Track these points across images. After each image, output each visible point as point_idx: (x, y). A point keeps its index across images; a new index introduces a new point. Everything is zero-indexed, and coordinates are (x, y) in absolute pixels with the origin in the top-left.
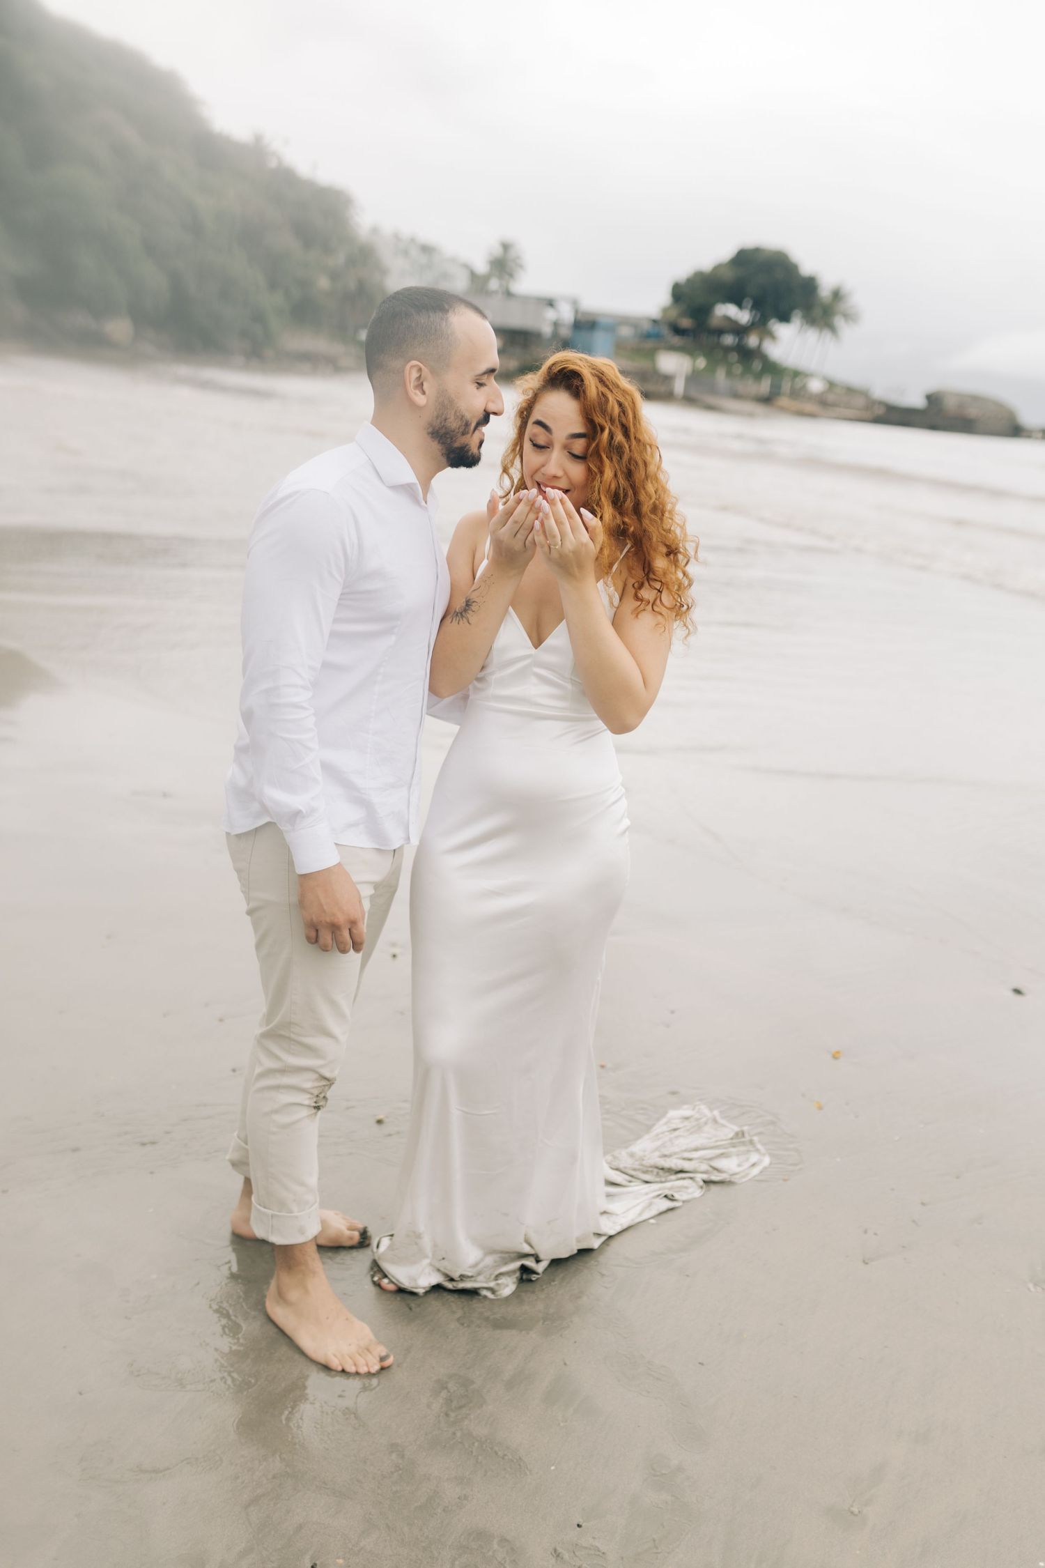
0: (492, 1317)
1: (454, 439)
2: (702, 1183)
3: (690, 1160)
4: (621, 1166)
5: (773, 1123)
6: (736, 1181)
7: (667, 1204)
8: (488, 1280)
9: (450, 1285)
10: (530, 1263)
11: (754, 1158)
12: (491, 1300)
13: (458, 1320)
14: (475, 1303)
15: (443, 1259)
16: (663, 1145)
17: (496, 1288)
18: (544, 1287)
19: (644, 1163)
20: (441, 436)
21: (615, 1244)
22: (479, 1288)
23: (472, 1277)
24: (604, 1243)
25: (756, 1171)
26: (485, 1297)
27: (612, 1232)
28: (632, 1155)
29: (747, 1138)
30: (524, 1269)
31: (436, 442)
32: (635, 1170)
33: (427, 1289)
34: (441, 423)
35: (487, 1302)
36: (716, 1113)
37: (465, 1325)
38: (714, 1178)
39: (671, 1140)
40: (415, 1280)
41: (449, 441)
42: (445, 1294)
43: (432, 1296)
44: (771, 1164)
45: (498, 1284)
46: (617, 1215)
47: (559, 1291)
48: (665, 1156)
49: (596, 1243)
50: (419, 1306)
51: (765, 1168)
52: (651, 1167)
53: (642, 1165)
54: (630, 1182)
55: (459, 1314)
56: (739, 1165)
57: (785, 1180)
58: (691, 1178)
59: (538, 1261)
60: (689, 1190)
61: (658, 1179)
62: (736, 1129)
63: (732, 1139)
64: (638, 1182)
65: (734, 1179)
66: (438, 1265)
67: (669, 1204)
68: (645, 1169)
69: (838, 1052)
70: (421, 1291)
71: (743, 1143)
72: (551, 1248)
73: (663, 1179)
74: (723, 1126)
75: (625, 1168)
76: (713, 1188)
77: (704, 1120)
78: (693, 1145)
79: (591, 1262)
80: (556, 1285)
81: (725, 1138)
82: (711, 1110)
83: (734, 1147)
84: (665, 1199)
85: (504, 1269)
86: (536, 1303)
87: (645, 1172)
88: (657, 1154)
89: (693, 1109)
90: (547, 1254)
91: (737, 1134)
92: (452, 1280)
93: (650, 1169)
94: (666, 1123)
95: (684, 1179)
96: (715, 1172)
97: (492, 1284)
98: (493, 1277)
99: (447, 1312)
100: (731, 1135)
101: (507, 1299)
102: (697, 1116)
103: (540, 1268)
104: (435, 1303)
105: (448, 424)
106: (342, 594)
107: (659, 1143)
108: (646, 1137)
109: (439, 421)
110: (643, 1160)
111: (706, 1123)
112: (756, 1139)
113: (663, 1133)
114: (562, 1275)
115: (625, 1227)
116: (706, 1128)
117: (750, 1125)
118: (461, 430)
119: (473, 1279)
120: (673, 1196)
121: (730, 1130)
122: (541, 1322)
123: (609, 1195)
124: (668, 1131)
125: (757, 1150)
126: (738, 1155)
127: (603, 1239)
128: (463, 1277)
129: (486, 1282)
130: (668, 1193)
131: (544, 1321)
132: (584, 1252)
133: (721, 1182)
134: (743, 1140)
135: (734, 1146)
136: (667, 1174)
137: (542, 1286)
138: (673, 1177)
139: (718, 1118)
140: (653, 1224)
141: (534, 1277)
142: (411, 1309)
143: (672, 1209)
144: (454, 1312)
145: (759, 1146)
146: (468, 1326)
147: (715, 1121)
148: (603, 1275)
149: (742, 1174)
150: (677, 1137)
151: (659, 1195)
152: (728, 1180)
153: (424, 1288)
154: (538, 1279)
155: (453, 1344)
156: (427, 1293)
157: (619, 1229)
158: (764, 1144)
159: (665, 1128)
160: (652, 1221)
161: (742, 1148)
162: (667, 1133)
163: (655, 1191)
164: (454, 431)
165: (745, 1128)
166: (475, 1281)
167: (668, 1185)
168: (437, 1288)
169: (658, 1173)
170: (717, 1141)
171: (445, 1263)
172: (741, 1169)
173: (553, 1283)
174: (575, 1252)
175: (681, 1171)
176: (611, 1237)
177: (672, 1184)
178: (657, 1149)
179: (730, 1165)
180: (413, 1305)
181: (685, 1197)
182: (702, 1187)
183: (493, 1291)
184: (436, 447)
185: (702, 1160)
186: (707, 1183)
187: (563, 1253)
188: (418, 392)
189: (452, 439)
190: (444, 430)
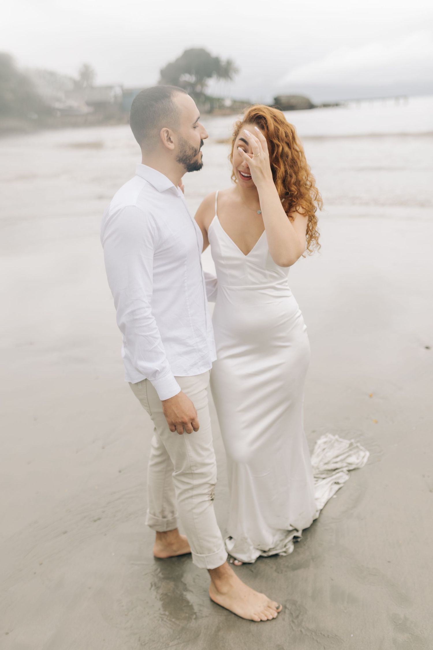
1: (191, 159)
2: (347, 472)
3: (336, 462)
6: (360, 467)
7: (337, 487)
8: (282, 548)
9: (265, 555)
10: (295, 534)
11: (362, 454)
12: (285, 556)
13: (276, 571)
14: (280, 561)
16: (323, 459)
20: (184, 160)
21: (323, 512)
22: (279, 553)
23: (273, 548)
25: (365, 460)
26: (282, 556)
27: (321, 507)
29: (355, 445)
30: (295, 538)
31: (181, 164)
32: (318, 474)
33: (256, 560)
34: (183, 154)
36: (337, 437)
38: (351, 468)
39: (325, 455)
40: (250, 557)
41: (188, 161)
42: (264, 559)
43: (259, 563)
44: (370, 455)
45: (286, 549)
46: (319, 498)
48: (326, 464)
49: (317, 516)
51: (369, 457)
53: (319, 471)
54: (317, 481)
55: (275, 568)
56: (358, 459)
58: (342, 471)
59: (298, 532)
60: (343, 477)
61: (328, 476)
62: (348, 442)
63: (349, 447)
64: (320, 480)
65: (358, 466)
66: (256, 547)
70: (253, 561)
71: (354, 448)
72: (303, 524)
73: (330, 475)
74: (341, 442)
76: (353, 473)
77: (333, 441)
78: (335, 455)
79: (319, 524)
81: (346, 448)
82: (334, 436)
84: (336, 484)
85: (287, 541)
87: (322, 474)
90: (301, 527)
91: (350, 445)
92: (264, 552)
93: (323, 472)
94: (319, 447)
95: (338, 473)
96: (350, 465)
97: (284, 550)
98: (284, 546)
99: (268, 568)
100: (348, 445)
102: (329, 440)
103: (299, 534)
104: (262, 566)
105: (187, 154)
107: (320, 458)
109: (182, 153)
110: (318, 469)
111: (334, 443)
112: (359, 444)
113: (319, 453)
115: (325, 503)
116: (336, 445)
117: (353, 439)
118: (193, 155)
119: (275, 549)
121: (346, 443)
124: (321, 451)
125: (361, 450)
126: (355, 454)
127: (319, 512)
128: (270, 550)
130: (337, 481)
133: (354, 469)
134: (353, 446)
135: (351, 450)
136: (331, 472)
138: (334, 473)
141: (299, 540)
142: (252, 571)
143: (340, 489)
144: (272, 568)
145: (361, 448)
146: (282, 573)
147: (338, 440)
149: (361, 463)
150: (326, 453)
151: (333, 483)
152: (356, 467)
154: (301, 540)
157: (323, 505)
158: (363, 446)
159: (319, 450)
160: (335, 497)
161: (355, 451)
162: (321, 453)
163: (330, 482)
164: (190, 156)
165: (353, 441)
166: (276, 550)
167: (334, 477)
168: (260, 558)
169: (327, 473)
170: (343, 450)
171: (260, 545)
172: (359, 461)
173: (308, 540)
175: (336, 469)
176: (321, 510)
177: (336, 476)
178: (321, 462)
179: (354, 460)
180: (253, 569)
181: (343, 481)
182: (347, 474)
183: (285, 552)
184: (181, 166)
185: (342, 461)
186: (349, 471)
187: (308, 525)
188: (169, 143)
189: (190, 160)
190: (185, 157)
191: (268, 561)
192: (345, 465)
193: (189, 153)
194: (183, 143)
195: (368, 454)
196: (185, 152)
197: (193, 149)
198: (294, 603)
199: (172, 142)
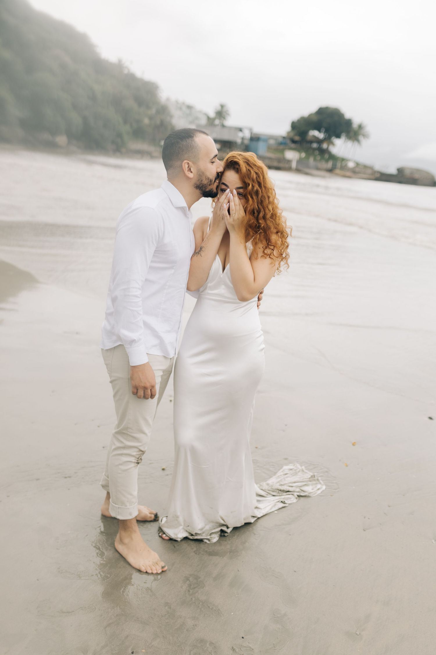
0: (208, 551)
2: (297, 496)
3: (292, 487)
4: (263, 489)
5: (327, 472)
6: (311, 496)
7: (282, 505)
8: (207, 535)
9: (191, 537)
10: (224, 528)
11: (319, 486)
12: (208, 544)
13: (194, 552)
14: (202, 545)
15: (188, 526)
16: (281, 481)
17: (210, 539)
18: (230, 539)
19: (273, 487)
20: (201, 188)
21: (260, 521)
22: (203, 539)
23: (200, 534)
24: (255, 521)
25: (319, 492)
26: (206, 542)
27: (259, 516)
28: (268, 484)
29: (316, 478)
30: (222, 531)
31: (198, 190)
32: (269, 490)
33: (182, 539)
35: (206, 545)
36: (303, 467)
37: (197, 554)
38: (302, 494)
39: (284, 478)
40: (176, 535)
43: (183, 542)
44: (326, 489)
45: (211, 537)
46: (261, 509)
47: (236, 541)
48: (282, 485)
49: (252, 520)
50: (178, 546)
51: (323, 491)
52: (276, 489)
53: (272, 488)
54: (267, 495)
55: (195, 549)
56: (313, 489)
57: (331, 496)
58: (292, 494)
59: (228, 528)
60: (291, 499)
61: (278, 495)
62: (312, 474)
63: (310, 478)
64: (270, 496)
65: (310, 495)
66: (186, 528)
67: (283, 505)
68: (273, 490)
69: (355, 443)
70: (179, 540)
71: (314, 480)
72: (233, 522)
73: (281, 495)
74: (306, 473)
75: (265, 489)
76: (302, 499)
77: (298, 470)
78: (294, 480)
79: (250, 528)
80: (235, 538)
81: (307, 478)
82: (301, 466)
83: (311, 481)
84: (281, 503)
85: (214, 531)
86: (227, 545)
87: (273, 491)
88: (278, 484)
89: (294, 466)
90: (232, 525)
91: (312, 476)
92: (192, 535)
93: (275, 490)
94: (282, 471)
95: (289, 494)
96: (303, 492)
97: (208, 537)
98: (209, 534)
99: (190, 548)
100: (309, 476)
101: (215, 543)
102: (295, 468)
103: (229, 531)
106: (155, 251)
107: (279, 479)
108: (274, 477)
110: (272, 486)
111: (299, 472)
112: (320, 478)
113: (281, 475)
114: (238, 534)
115: (264, 514)
116: (299, 474)
117: (317, 473)
118: (209, 184)
119: (201, 535)
120: (284, 502)
121: (309, 474)
122: (229, 553)
123: (258, 501)
124: (284, 475)
125: (320, 483)
126: (312, 485)
127: (255, 519)
128: (196, 534)
129: (206, 536)
130: (283, 500)
131: (230, 553)
132: (247, 524)
133: (305, 496)
134: (314, 479)
136: (282, 492)
137: (229, 538)
138: (285, 494)
139: (304, 469)
140: (276, 513)
141: (226, 534)
142: (175, 547)
144: (192, 549)
145: (321, 482)
146: (198, 554)
147: (303, 471)
148: (255, 534)
149: (313, 493)
150: (287, 477)
151: (279, 501)
152: (308, 495)
153: (180, 538)
154: (228, 535)
155: (192, 562)
156: (182, 540)
157: (262, 515)
158: (323, 481)
159: (282, 473)
160: (276, 512)
161: (314, 482)
162: (283, 476)
163: (277, 499)
165: (315, 474)
166: (202, 536)
167: (283, 497)
168: (186, 538)
169: (278, 492)
170: (304, 479)
171: (189, 528)
172: (313, 491)
173: (234, 537)
174: (243, 524)
176: (259, 518)
177: (284, 497)
178: (278, 482)
179: (309, 489)
180: (176, 545)
181: (290, 502)
182: (297, 498)
183: (209, 540)
184: (198, 192)
185: (297, 487)
186: (299, 496)
187: (239, 525)
188: (189, 173)
189: (205, 188)
190: (201, 185)
191: (192, 543)
192: (298, 490)
193: (205, 182)
194: (201, 174)
195: (324, 487)
196: (202, 181)
197: (208, 179)
198: (197, 578)
199: (192, 172)
